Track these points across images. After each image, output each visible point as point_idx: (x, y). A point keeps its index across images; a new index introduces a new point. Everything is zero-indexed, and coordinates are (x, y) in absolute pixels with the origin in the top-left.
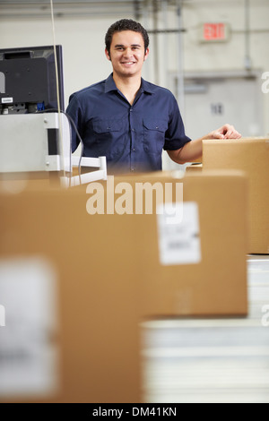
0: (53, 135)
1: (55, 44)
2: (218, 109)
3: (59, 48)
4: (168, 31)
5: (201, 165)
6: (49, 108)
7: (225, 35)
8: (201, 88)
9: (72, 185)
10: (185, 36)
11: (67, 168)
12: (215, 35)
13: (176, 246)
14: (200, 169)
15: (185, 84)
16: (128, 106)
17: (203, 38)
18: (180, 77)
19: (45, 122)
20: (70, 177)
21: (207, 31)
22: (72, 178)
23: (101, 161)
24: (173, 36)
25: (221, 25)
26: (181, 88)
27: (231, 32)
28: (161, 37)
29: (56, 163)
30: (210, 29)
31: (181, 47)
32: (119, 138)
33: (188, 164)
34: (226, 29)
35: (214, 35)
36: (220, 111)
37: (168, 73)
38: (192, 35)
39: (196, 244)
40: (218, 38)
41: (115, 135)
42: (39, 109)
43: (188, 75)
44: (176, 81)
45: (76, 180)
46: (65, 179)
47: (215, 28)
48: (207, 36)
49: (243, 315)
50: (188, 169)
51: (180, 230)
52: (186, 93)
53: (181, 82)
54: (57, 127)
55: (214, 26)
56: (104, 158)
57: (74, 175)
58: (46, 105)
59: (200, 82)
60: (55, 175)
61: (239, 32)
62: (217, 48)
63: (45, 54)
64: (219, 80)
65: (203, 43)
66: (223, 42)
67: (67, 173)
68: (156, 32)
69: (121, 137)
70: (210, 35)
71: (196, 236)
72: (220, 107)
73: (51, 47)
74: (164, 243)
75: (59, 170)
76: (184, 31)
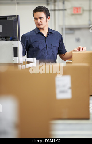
0: (16, 49)
1: (17, 15)
2: (78, 40)
3: (18, 16)
4: (59, 10)
5: (72, 61)
6: (14, 39)
7: (81, 12)
8: (72, 32)
9: (23, 68)
10: (66, 12)
11: (21, 62)
13: (62, 92)
14: (71, 63)
16: (45, 38)
17: (73, 13)
18: (64, 27)
19: (13, 44)
20: (22, 65)
21: (74, 10)
22: (23, 66)
24: (61, 12)
26: (64, 32)
27: (83, 10)
28: (57, 12)
29: (16, 60)
30: (76, 9)
31: (64, 16)
32: (42, 50)
33: (67, 61)
34: (81, 9)
35: (77, 11)
36: (79, 41)
37: (59, 26)
38: (69, 12)
39: (70, 91)
40: (78, 13)
41: (41, 49)
42: (10, 39)
43: (67, 27)
44: (62, 29)
45: (24, 66)
46: (20, 66)
47: (77, 9)
49: (88, 119)
50: (67, 63)
51: (64, 86)
52: (66, 34)
53: (64, 30)
54: (17, 46)
57: (23, 65)
58: (13, 38)
59: (72, 30)
60: (16, 64)
61: (86, 11)
62: (78, 17)
63: (13, 18)
64: (79, 29)
65: (72, 15)
66: (80, 14)
67: (21, 64)
68: (55, 10)
69: (43, 49)
70: (75, 12)
71: (70, 88)
73: (16, 16)
74: (58, 91)
75: (18, 62)
76: (65, 10)
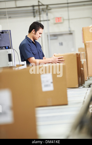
0: (10, 56)
2: (61, 44)
3: (10, 31)
4: (44, 21)
7: (62, 21)
10: (49, 22)
11: (14, 65)
12: (59, 21)
13: (46, 86)
15: (50, 37)
17: (55, 22)
18: (49, 35)
19: (7, 52)
20: (15, 68)
21: (56, 20)
23: (25, 63)
25: (61, 18)
27: (64, 20)
29: (11, 64)
30: (57, 19)
34: (62, 19)
36: (62, 45)
37: (45, 33)
38: (52, 21)
39: (52, 85)
40: (60, 22)
44: (48, 36)
47: (59, 18)
48: (56, 21)
49: (66, 104)
51: (47, 81)
52: (51, 39)
54: (11, 53)
55: (58, 18)
56: (25, 62)
57: (17, 67)
60: (11, 67)
61: (66, 20)
62: (60, 25)
64: (61, 35)
65: (55, 24)
68: (40, 21)
70: (57, 21)
72: (62, 43)
73: (8, 30)
74: (43, 85)
76: (49, 20)
